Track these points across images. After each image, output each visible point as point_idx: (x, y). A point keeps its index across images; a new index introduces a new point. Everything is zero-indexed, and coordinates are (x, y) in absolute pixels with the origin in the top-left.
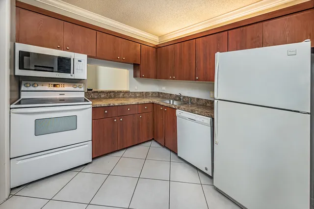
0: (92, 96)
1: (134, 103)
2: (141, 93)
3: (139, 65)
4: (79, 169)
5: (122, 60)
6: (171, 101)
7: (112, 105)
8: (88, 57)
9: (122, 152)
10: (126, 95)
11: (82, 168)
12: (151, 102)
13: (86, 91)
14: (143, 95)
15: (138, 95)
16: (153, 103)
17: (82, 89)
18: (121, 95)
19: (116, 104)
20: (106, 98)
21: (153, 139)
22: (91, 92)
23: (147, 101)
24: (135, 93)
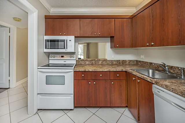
0: (80, 63)
1: (106, 70)
2: (117, 61)
3: (113, 37)
4: (66, 112)
5: (98, 35)
6: (151, 71)
7: (87, 70)
8: (75, 37)
9: (96, 109)
10: (104, 63)
11: (68, 111)
12: (124, 70)
13: (77, 59)
14: (120, 63)
15: (114, 63)
16: (126, 72)
17: (75, 58)
18: (100, 62)
19: (90, 70)
20: (89, 65)
21: (127, 107)
22: (80, 60)
23: (119, 69)
24: (112, 61)
